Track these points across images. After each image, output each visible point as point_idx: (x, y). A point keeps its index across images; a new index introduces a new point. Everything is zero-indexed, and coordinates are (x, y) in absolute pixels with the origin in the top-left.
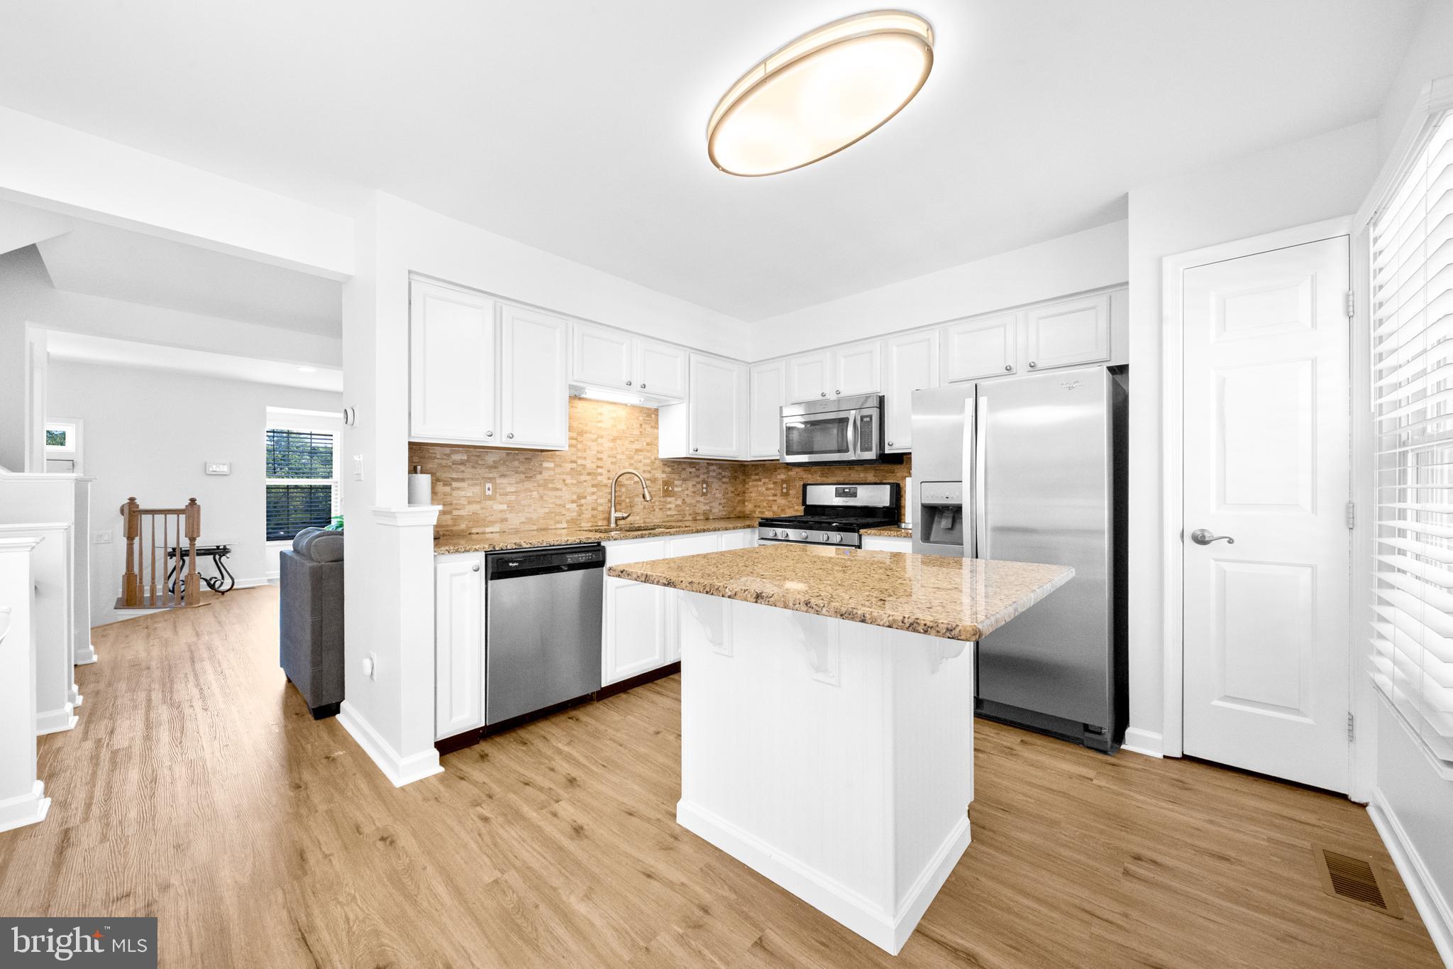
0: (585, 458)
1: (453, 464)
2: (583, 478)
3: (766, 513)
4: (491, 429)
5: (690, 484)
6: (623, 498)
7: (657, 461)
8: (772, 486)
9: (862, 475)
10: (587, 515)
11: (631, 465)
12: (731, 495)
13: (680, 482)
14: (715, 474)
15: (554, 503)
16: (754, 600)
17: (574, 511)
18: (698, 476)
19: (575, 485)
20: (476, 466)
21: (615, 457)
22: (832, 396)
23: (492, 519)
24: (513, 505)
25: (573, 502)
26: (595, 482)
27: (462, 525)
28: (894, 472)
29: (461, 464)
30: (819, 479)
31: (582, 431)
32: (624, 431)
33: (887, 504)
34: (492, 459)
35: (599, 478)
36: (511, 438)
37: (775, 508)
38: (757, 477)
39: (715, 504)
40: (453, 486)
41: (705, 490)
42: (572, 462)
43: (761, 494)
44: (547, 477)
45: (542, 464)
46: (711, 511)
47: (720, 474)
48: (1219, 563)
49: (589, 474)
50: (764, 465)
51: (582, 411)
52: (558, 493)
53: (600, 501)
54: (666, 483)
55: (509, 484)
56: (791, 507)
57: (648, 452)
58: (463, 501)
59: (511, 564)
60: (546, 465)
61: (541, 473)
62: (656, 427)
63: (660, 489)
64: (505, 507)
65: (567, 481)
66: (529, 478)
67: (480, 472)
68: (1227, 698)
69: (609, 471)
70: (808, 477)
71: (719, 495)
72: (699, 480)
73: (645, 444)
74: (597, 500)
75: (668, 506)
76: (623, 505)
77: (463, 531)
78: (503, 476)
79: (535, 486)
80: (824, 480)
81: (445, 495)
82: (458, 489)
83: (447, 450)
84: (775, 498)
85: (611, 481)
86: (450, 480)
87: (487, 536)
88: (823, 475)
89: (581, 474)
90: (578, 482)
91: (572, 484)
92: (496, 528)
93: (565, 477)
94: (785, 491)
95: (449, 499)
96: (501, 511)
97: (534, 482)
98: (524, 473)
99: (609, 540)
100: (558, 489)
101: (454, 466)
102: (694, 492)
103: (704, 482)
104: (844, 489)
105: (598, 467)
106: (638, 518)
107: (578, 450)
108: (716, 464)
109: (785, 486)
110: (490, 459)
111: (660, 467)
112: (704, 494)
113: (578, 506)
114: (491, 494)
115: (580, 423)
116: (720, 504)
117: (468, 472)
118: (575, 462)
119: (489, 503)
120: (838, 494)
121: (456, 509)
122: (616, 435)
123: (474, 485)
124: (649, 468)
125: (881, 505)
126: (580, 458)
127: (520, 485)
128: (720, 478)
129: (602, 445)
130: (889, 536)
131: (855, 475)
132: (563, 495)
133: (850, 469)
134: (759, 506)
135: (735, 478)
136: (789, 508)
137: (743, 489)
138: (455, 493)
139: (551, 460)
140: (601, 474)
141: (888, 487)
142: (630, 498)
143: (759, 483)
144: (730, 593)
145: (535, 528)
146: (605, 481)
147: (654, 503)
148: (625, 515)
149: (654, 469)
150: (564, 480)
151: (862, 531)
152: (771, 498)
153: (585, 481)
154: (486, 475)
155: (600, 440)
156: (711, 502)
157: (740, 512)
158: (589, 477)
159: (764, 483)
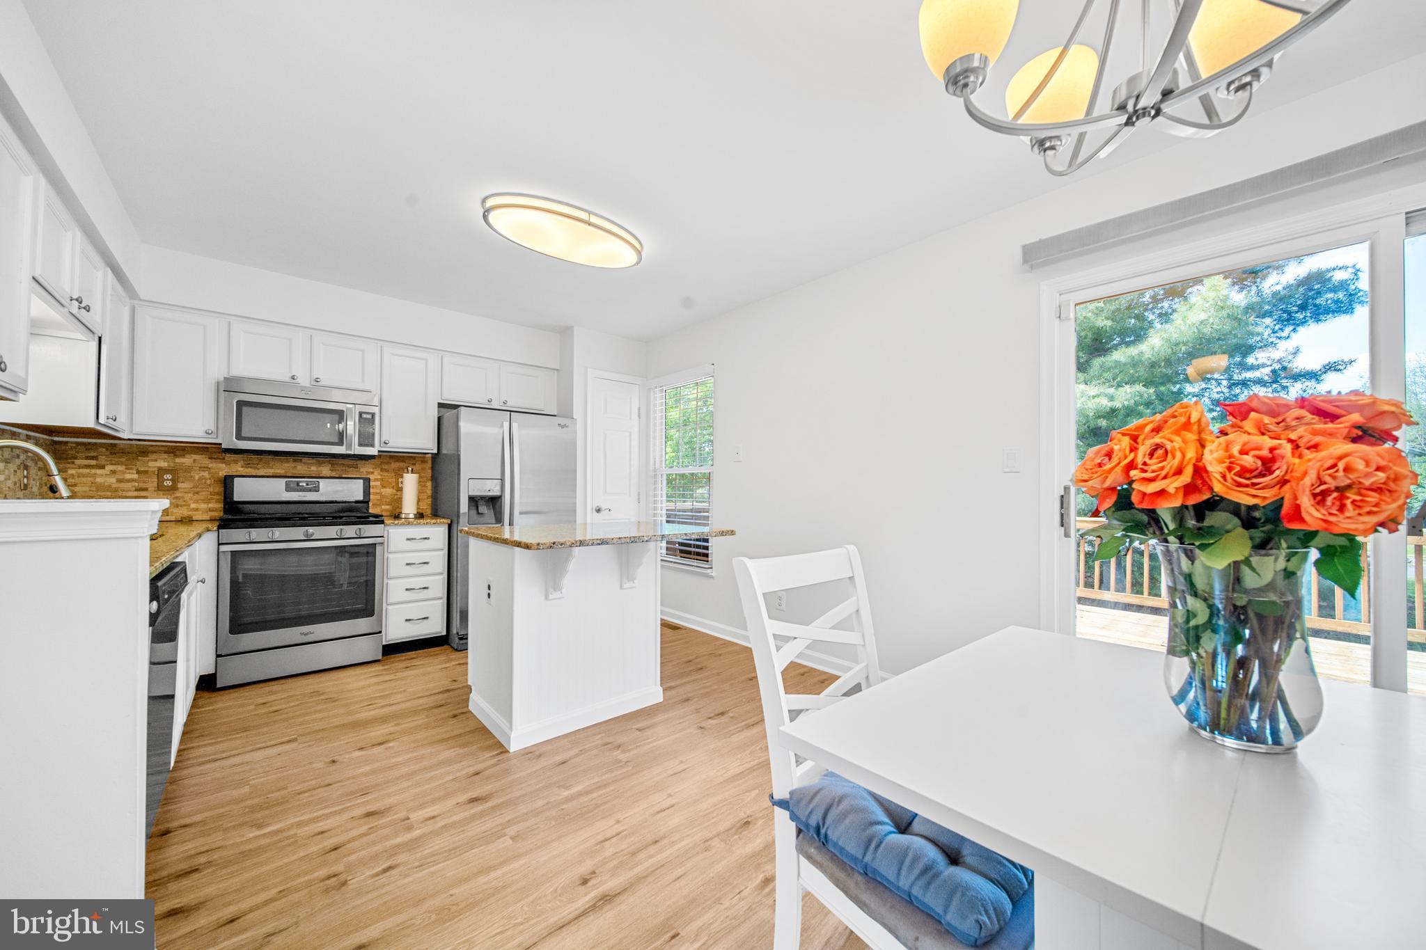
5: (12, 468)
9: (313, 468)
13: (3, 466)
18: (18, 456)
33: (358, 498)
72: (19, 462)
94: (168, 483)
102: (15, 484)
104: (297, 482)
109: (169, 476)
120: (288, 489)
125: (352, 499)
131: (301, 468)
152: (135, 494)
159: (113, 472)
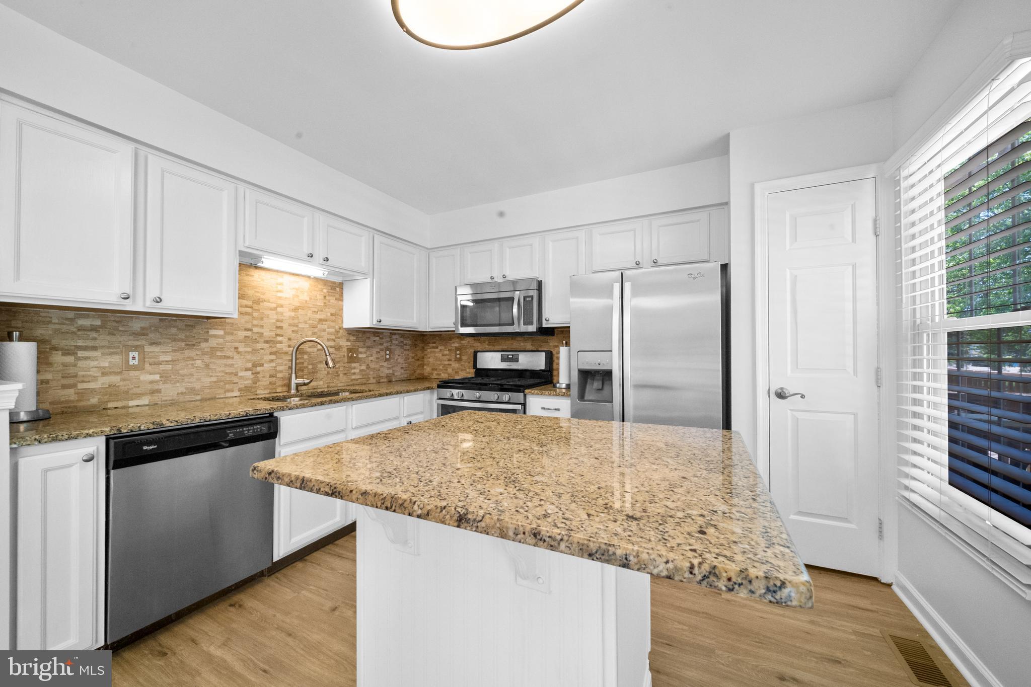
0: (262, 326)
1: (79, 330)
2: (259, 346)
3: (442, 375)
4: (128, 290)
5: (374, 351)
6: (306, 364)
7: (341, 331)
8: (448, 352)
9: (522, 344)
10: (265, 381)
11: (314, 333)
12: (411, 360)
13: (364, 350)
14: (397, 342)
15: (222, 371)
16: (456, 524)
17: (247, 379)
18: (381, 344)
19: (249, 352)
20: (115, 332)
21: (297, 326)
22: (499, 280)
23: (138, 391)
24: (168, 375)
25: (247, 370)
26: (274, 350)
27: (91, 400)
28: (547, 342)
29: (91, 330)
30: (487, 347)
31: (259, 299)
32: (306, 302)
33: (543, 367)
34: (139, 326)
35: (279, 346)
36: (158, 302)
37: (450, 370)
38: (434, 345)
39: (398, 368)
40: (79, 355)
41: (388, 356)
42: (246, 330)
43: (437, 359)
44: (215, 345)
45: (208, 332)
46: (394, 374)
47: (402, 342)
48: (795, 413)
49: (267, 342)
50: (441, 335)
51: (259, 280)
52: (230, 362)
53: (279, 368)
54: (350, 350)
55: (163, 352)
56: (464, 370)
57: (333, 321)
58: (94, 372)
59: (145, 448)
60: (212, 332)
61: (206, 341)
62: (341, 298)
63: (344, 356)
64: (157, 377)
65: (242, 348)
66: (190, 346)
67: (121, 339)
68: (800, 513)
69: (290, 339)
70: (478, 346)
71: (401, 360)
72: (382, 347)
73: (329, 314)
74: (276, 367)
75: (353, 371)
76: (306, 371)
77: (94, 406)
78: (152, 344)
79: (197, 355)
80: (491, 348)
81: (65, 365)
82: (86, 358)
83: (71, 314)
84: (450, 363)
85: (292, 349)
86: (73, 348)
87: (131, 410)
88: (489, 344)
89: (258, 342)
90: (254, 350)
91: (246, 352)
92: (145, 401)
93: (237, 345)
94: (458, 356)
95: (72, 370)
96: (152, 382)
97: (198, 350)
98: (183, 340)
99: (283, 410)
100: (229, 357)
101: (80, 333)
102: (377, 358)
103: (387, 349)
104: (508, 355)
105: (277, 335)
106: (321, 383)
107: (254, 318)
108: (399, 334)
109: (458, 352)
110: (136, 325)
111: (345, 336)
112: (387, 360)
113: (252, 373)
114: (136, 363)
115: (256, 292)
116: (402, 368)
117: (103, 339)
118: (251, 330)
119: (133, 373)
120: (503, 359)
121: (83, 382)
122: (299, 305)
123: (111, 354)
124: (333, 337)
125: (538, 368)
126: (256, 326)
127: (178, 354)
128: (402, 345)
129: (282, 314)
130: (550, 395)
131: (516, 344)
132: (234, 363)
133: (512, 339)
134: (436, 369)
135: (415, 346)
136: (462, 370)
137: (422, 355)
138: (81, 364)
139: (220, 327)
140: (281, 342)
141: (544, 353)
142: (312, 364)
143: (437, 350)
144: (419, 512)
145: (198, 398)
146: (286, 349)
147: (339, 368)
148: (306, 381)
149: (339, 338)
150: (236, 348)
151: (527, 391)
152: (447, 363)
153: (262, 349)
154: (130, 343)
155: (279, 309)
156: (393, 367)
157: (420, 374)
158: (266, 346)
159: (441, 350)
